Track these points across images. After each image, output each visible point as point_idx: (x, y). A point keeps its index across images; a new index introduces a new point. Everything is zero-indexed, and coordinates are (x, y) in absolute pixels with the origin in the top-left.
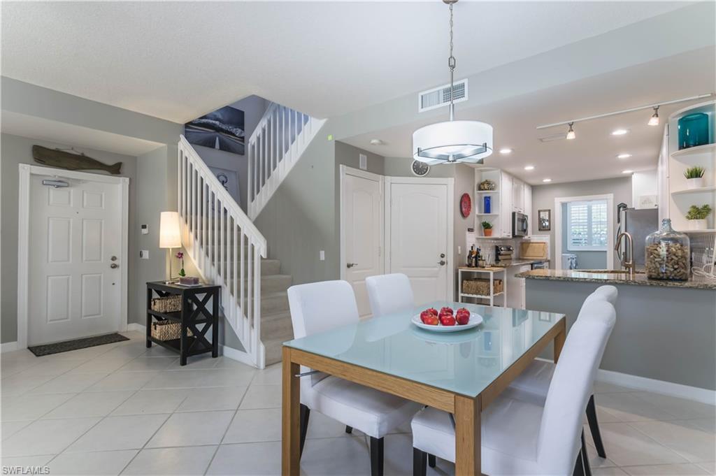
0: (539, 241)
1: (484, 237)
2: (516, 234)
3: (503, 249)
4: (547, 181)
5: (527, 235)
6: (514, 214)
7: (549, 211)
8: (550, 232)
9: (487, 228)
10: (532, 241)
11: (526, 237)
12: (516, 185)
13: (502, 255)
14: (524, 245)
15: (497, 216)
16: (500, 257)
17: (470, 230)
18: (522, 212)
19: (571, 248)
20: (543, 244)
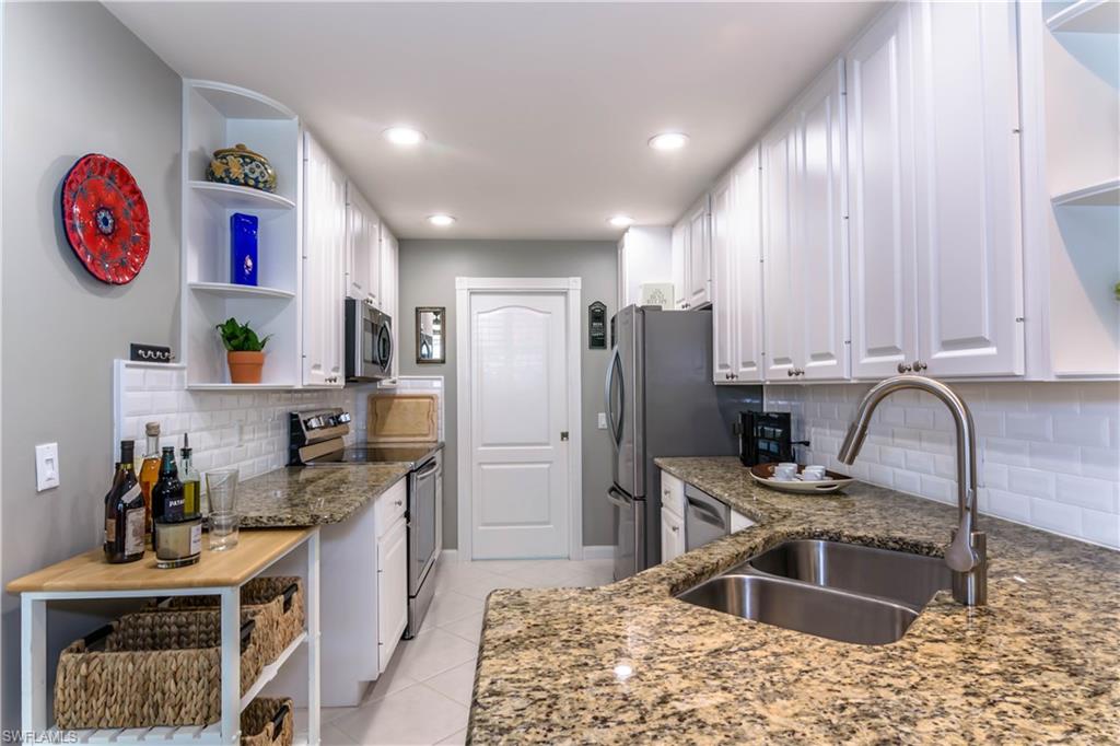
0: (417, 392)
1: (229, 385)
2: (358, 373)
3: (314, 423)
4: (441, 221)
5: (389, 374)
6: (350, 305)
7: (443, 310)
8: (443, 366)
9: (237, 349)
10: (398, 392)
11: (386, 383)
12: (357, 222)
13: (314, 442)
14: (380, 403)
15: (287, 299)
16: (305, 454)
17: (149, 353)
18: (375, 305)
20: (428, 400)
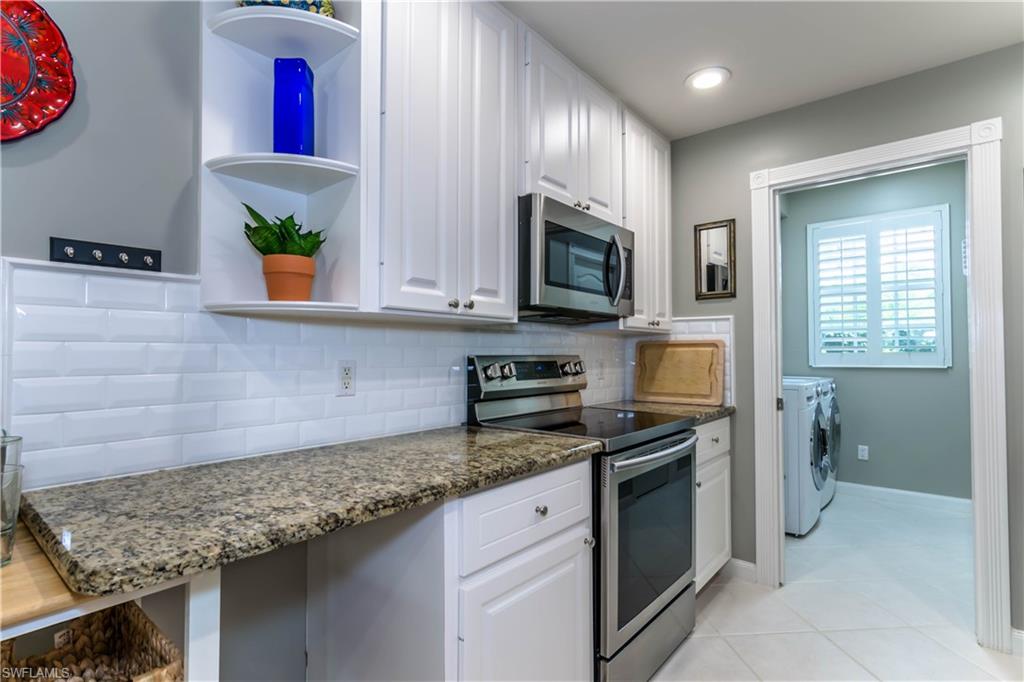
0: (698, 338)
2: (536, 300)
6: (525, 204)
7: (730, 224)
8: (733, 300)
10: (673, 338)
14: (648, 352)
19: (821, 358)
20: (710, 349)
